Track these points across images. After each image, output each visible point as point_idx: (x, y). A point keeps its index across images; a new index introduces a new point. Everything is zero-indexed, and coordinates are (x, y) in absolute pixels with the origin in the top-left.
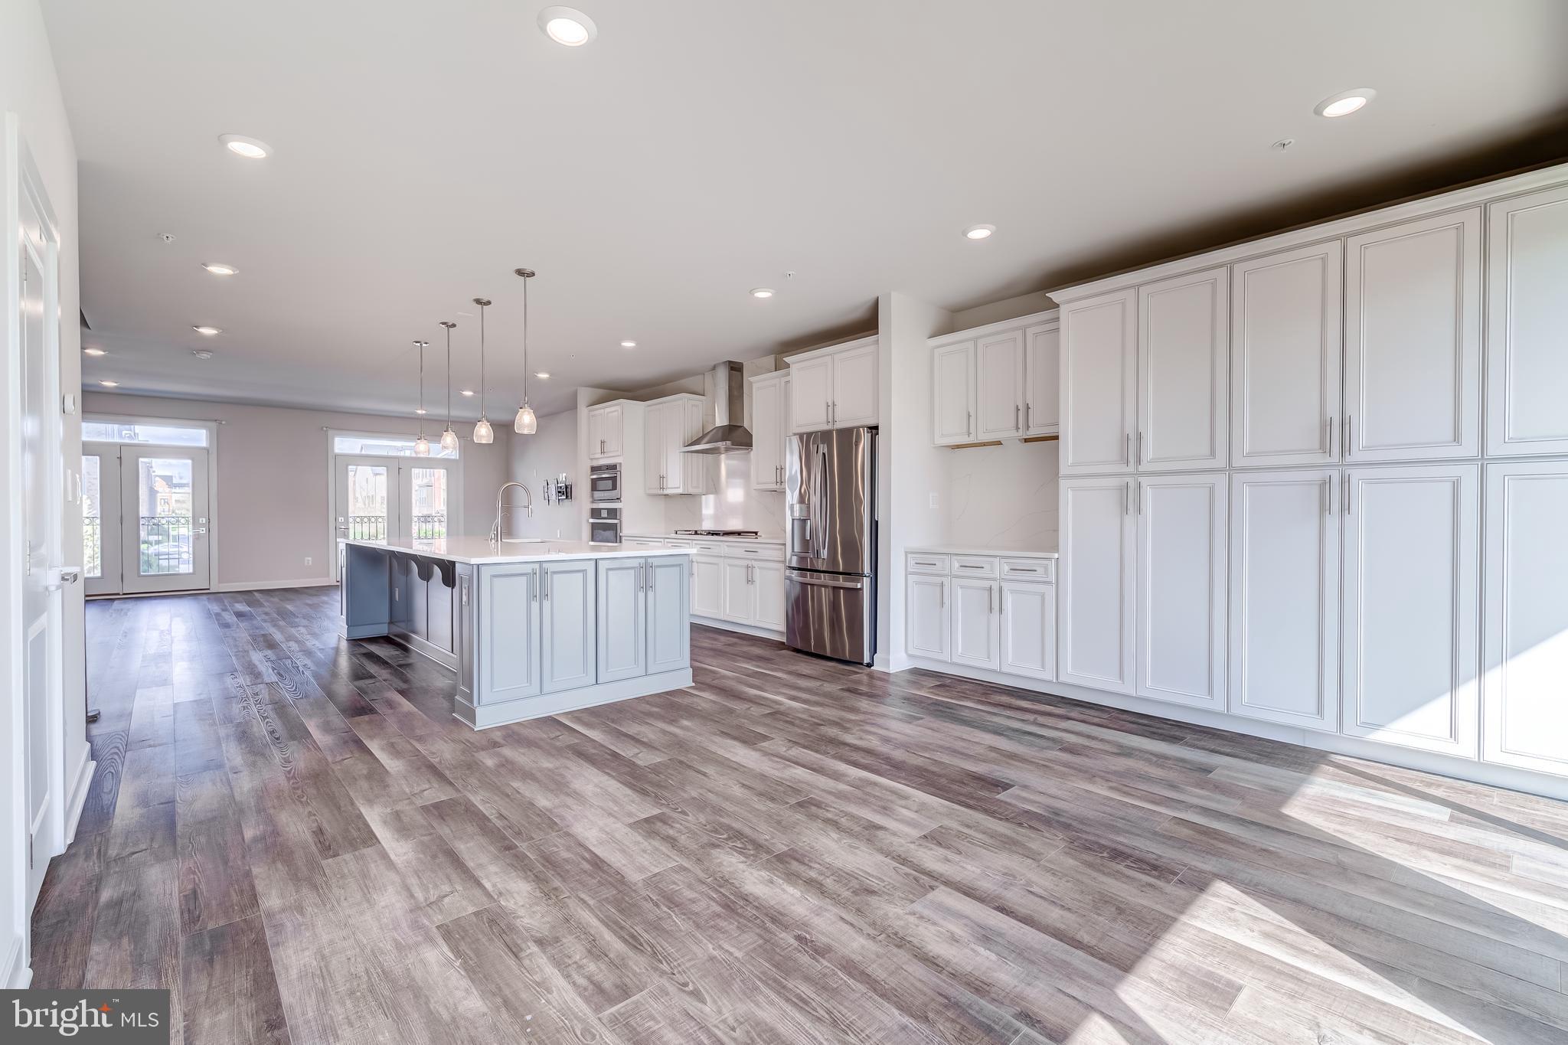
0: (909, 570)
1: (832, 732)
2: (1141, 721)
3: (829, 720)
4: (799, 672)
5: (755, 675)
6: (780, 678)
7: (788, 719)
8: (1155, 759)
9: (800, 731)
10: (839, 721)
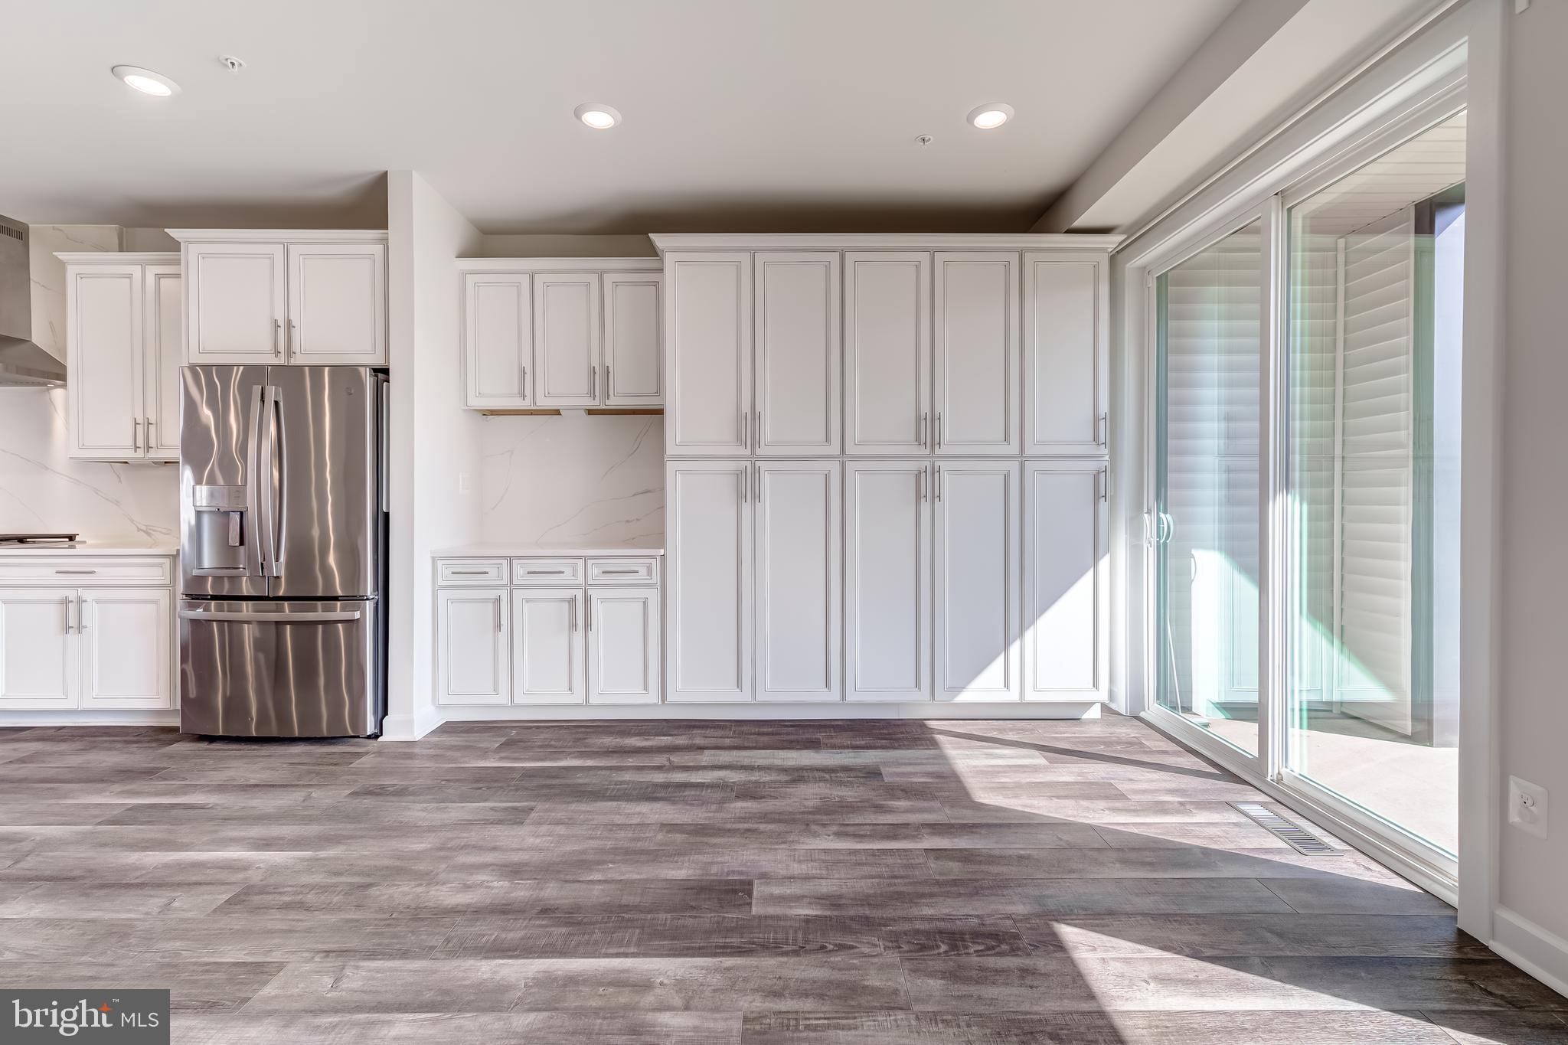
0: (440, 582)
1: (405, 894)
2: (765, 730)
3: (377, 868)
4: (241, 781)
5: (131, 816)
6: (202, 807)
7: (287, 899)
8: (827, 776)
9: (332, 918)
10: (398, 863)
